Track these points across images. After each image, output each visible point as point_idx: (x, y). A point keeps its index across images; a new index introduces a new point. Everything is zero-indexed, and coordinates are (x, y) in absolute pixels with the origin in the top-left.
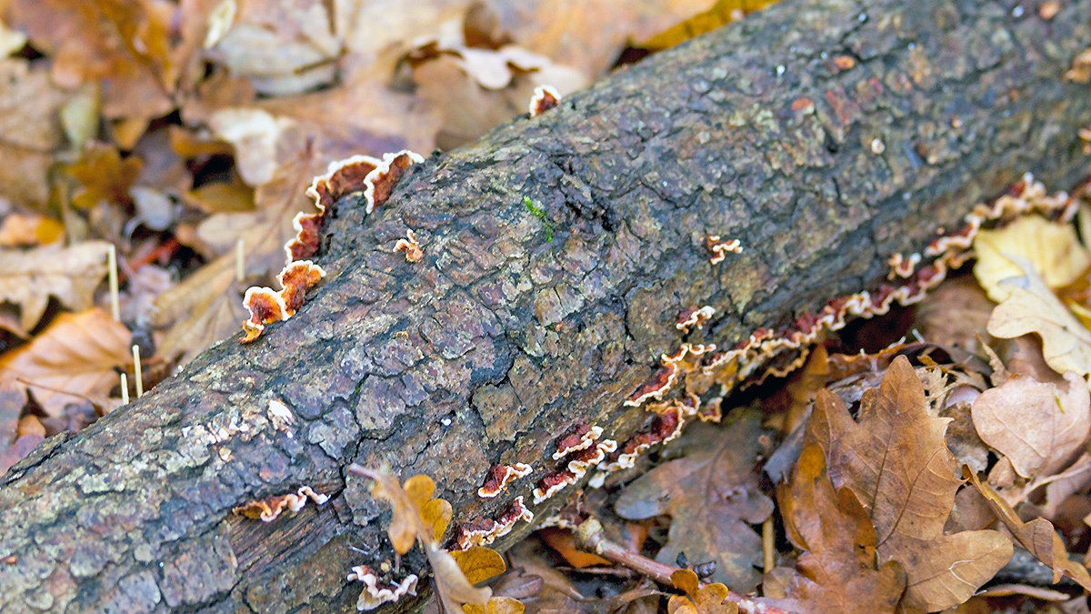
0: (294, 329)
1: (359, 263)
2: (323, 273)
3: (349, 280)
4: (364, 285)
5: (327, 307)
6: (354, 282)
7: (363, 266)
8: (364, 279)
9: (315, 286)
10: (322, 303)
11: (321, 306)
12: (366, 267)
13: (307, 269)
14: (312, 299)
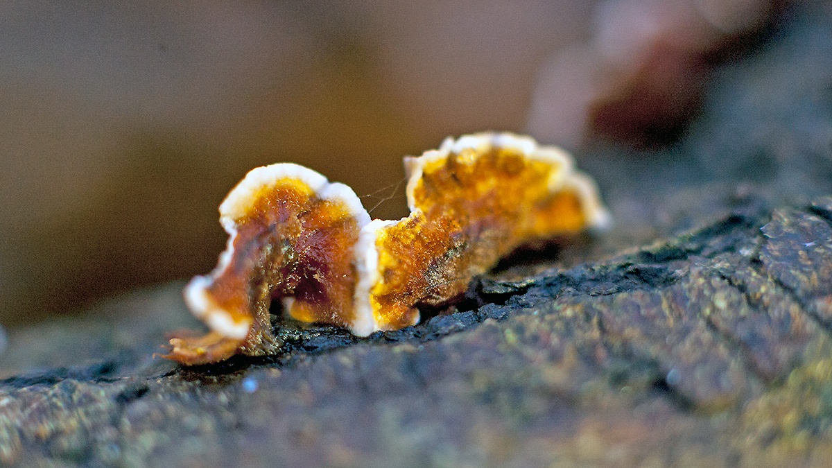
0: (364, 387)
1: (737, 233)
2: (597, 216)
3: (670, 281)
4: (711, 325)
5: (529, 352)
6: (679, 300)
7: (747, 252)
8: (721, 303)
9: (550, 250)
10: (520, 330)
11: (511, 337)
12: (756, 262)
13: (539, 177)
14: (500, 300)
